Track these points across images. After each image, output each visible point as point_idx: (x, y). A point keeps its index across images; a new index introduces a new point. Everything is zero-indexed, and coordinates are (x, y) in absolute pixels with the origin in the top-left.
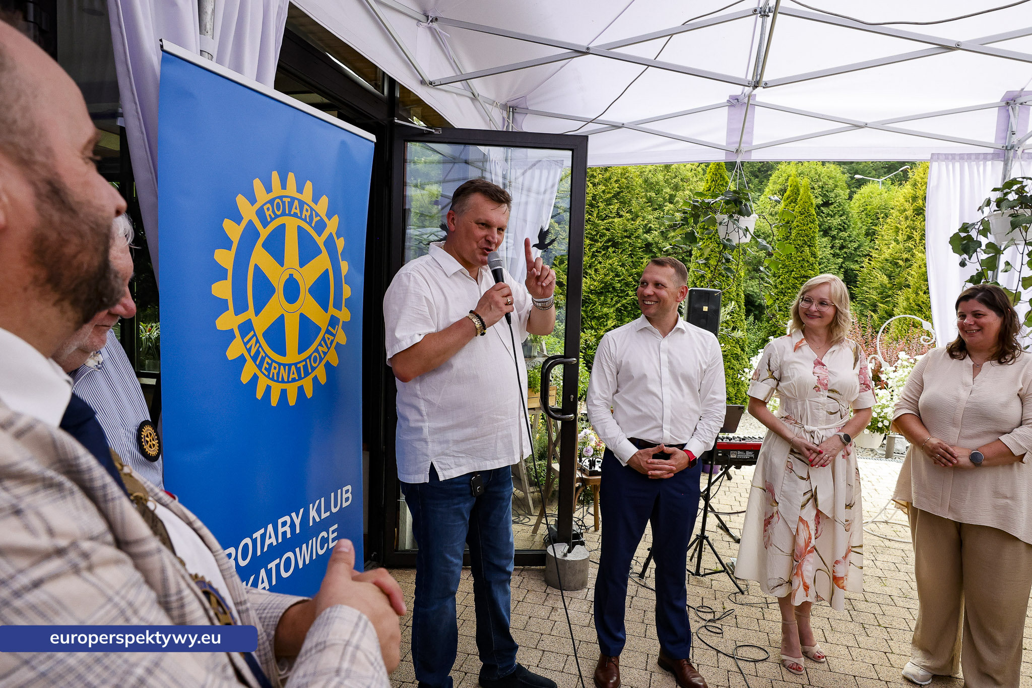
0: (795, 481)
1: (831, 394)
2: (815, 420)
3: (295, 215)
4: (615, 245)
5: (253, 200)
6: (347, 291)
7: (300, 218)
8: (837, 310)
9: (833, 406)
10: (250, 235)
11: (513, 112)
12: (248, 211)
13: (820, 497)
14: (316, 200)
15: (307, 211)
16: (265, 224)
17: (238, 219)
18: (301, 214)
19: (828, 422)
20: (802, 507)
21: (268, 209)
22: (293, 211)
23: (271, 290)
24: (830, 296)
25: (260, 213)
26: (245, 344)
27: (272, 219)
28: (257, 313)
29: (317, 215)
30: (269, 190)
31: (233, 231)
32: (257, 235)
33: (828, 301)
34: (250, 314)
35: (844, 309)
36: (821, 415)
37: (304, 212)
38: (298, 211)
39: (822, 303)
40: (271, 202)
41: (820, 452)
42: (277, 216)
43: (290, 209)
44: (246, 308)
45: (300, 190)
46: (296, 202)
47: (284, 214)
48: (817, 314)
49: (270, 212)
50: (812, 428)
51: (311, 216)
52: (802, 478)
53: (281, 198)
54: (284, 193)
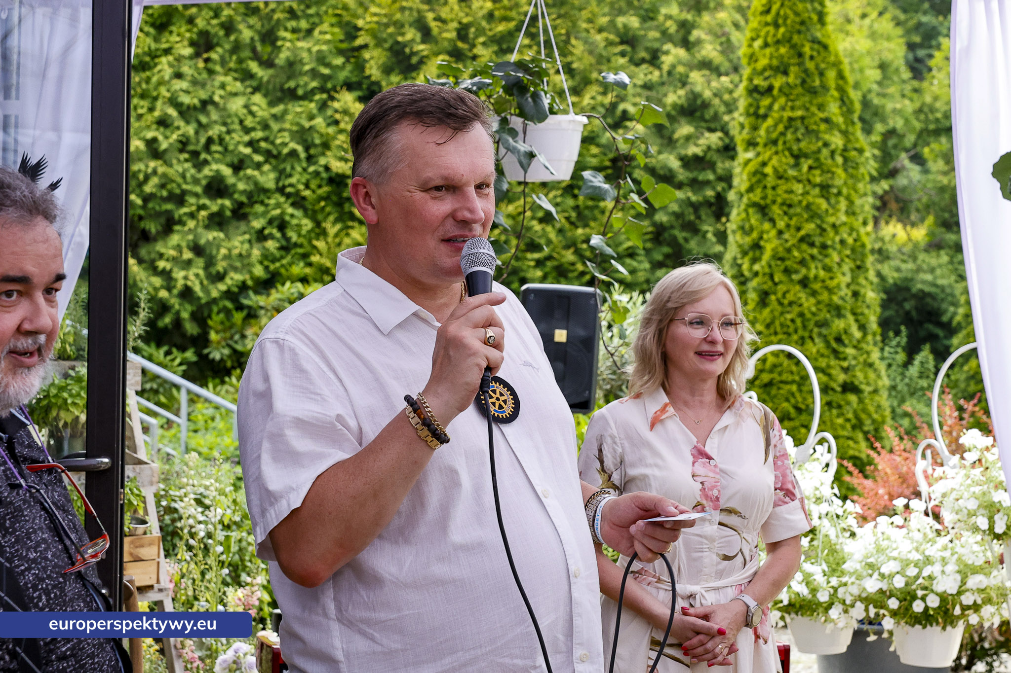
1: (724, 518)
9: (727, 541)
36: (706, 560)
50: (690, 589)
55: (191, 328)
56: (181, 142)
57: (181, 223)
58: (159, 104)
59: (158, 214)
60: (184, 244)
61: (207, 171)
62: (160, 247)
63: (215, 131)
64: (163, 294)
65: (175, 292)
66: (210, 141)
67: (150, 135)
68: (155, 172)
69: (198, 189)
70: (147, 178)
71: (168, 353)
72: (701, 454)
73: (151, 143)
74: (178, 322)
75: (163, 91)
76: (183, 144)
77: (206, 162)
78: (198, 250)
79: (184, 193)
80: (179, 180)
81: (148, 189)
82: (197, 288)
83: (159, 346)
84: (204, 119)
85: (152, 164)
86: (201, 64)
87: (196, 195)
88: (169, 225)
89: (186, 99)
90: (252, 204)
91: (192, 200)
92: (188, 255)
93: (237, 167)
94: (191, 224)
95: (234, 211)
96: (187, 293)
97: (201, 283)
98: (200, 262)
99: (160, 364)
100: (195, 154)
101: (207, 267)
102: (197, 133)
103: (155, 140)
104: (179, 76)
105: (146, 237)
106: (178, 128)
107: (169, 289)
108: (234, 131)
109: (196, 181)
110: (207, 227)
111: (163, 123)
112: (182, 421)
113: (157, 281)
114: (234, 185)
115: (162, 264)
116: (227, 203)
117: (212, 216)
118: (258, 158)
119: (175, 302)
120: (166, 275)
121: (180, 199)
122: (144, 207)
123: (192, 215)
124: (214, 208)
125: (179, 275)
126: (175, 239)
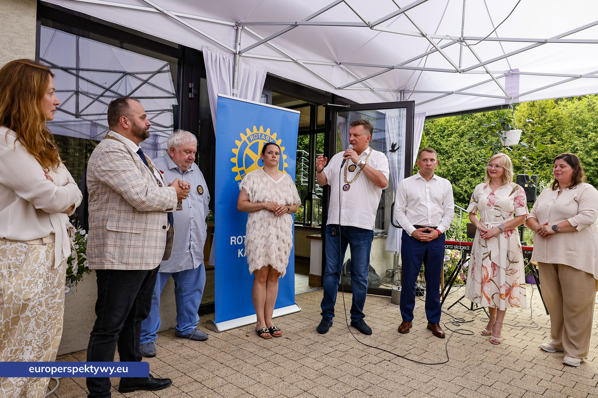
0: (480, 248)
1: (496, 208)
2: (490, 220)
3: (263, 139)
4: (549, 161)
5: (246, 134)
6: (285, 165)
7: (265, 140)
8: (504, 170)
9: (498, 213)
10: (245, 145)
11: (403, 93)
12: (244, 138)
13: (492, 256)
14: (271, 134)
15: (268, 138)
16: (250, 142)
17: (240, 140)
18: (265, 139)
19: (495, 220)
20: (483, 259)
21: (252, 137)
22: (262, 137)
23: (252, 162)
24: (500, 163)
25: (249, 138)
26: (242, 177)
27: (253, 140)
28: (246, 168)
29: (272, 139)
30: (252, 131)
31: (239, 143)
32: (248, 145)
33: (500, 165)
34: (244, 168)
35: (508, 169)
36: (492, 217)
37: (267, 138)
38: (264, 138)
39: (497, 166)
40: (253, 135)
41: (486, 232)
42: (255, 139)
43: (261, 137)
44: (242, 166)
45: (265, 131)
46: (263, 135)
47: (258, 139)
48: (495, 171)
49: (252, 138)
50: (487, 223)
51: (270, 138)
52: (483, 246)
53: (257, 134)
54: (258, 132)
55: (467, 199)
56: (465, 160)
57: (465, 177)
58: (460, 152)
59: (460, 175)
60: (465, 181)
61: (471, 166)
62: (460, 182)
63: (473, 157)
64: (461, 191)
65: (463, 191)
66: (472, 159)
67: (458, 159)
68: (459, 166)
69: (469, 170)
70: (457, 167)
71: (461, 204)
72: (492, 194)
73: (458, 160)
74: (464, 197)
75: (461, 149)
76: (466, 160)
77: (471, 164)
78: (469, 182)
79: (466, 170)
80: (465, 168)
81: (457, 170)
82: (468, 190)
83: (460, 203)
84: (470, 155)
85: (459, 165)
86: (470, 144)
87: (469, 171)
88: (462, 177)
89: (466, 151)
90: (481, 173)
91: (468, 172)
92: (466, 183)
93: (478, 165)
94: (467, 177)
95: (477, 174)
96: (466, 191)
97: (469, 189)
98: (469, 185)
99: (460, 206)
100: (468, 162)
101: (470, 186)
102: (469, 158)
103: (459, 159)
104: (465, 146)
105: (458, 180)
106: (465, 157)
107: (462, 191)
108: (477, 157)
109: (468, 168)
110: (471, 177)
111: (461, 156)
112: (461, 216)
113: (459, 189)
114: (477, 168)
115: (460, 185)
116: (475, 172)
117: (472, 175)
118: (482, 163)
119: (463, 193)
120: (461, 187)
121: (465, 172)
122: (457, 173)
123: (467, 175)
124: (473, 174)
125: (464, 187)
126: (463, 180)
